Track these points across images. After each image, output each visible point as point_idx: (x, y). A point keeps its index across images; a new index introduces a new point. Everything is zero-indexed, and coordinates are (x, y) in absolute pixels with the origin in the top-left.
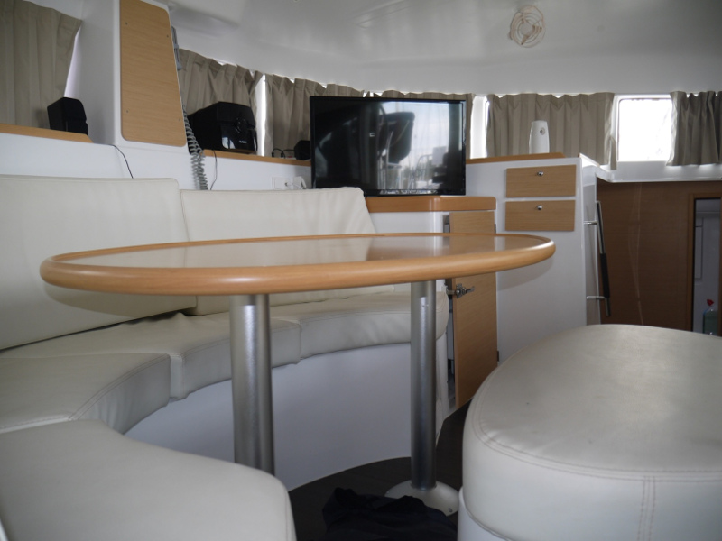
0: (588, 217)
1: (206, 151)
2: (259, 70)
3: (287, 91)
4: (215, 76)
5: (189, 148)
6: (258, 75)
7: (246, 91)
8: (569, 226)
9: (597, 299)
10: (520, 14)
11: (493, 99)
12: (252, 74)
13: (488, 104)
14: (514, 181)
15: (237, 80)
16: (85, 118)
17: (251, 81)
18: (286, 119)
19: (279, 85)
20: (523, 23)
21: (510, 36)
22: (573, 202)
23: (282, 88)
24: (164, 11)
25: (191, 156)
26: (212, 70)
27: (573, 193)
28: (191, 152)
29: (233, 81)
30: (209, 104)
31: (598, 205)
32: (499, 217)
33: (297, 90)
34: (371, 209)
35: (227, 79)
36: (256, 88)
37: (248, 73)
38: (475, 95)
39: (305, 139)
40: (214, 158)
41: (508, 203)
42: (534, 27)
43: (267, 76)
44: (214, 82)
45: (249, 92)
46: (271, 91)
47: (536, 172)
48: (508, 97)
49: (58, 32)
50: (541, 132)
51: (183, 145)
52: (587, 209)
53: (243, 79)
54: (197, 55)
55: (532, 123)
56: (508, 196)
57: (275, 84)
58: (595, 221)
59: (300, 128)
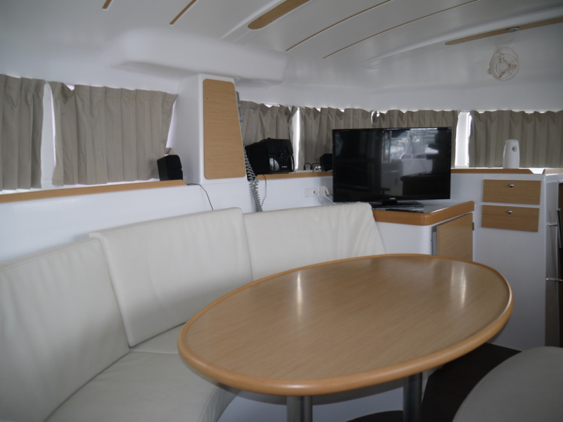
0: (550, 219)
1: (259, 176)
2: (295, 105)
3: (315, 118)
4: (264, 115)
5: (248, 177)
6: (294, 109)
7: (286, 121)
8: (534, 228)
9: (555, 281)
10: (498, 55)
11: (475, 114)
12: (290, 109)
13: (470, 118)
14: (490, 190)
15: (279, 115)
16: (181, 167)
17: (289, 114)
18: (314, 137)
19: (309, 114)
20: (500, 62)
21: (490, 71)
22: (538, 210)
23: (312, 115)
24: (231, 83)
25: (249, 183)
26: (262, 110)
27: (537, 201)
28: (249, 180)
29: (277, 117)
30: (260, 139)
31: (558, 212)
32: (476, 216)
33: (322, 116)
34: (377, 219)
35: (272, 116)
36: (293, 118)
37: (287, 109)
38: (460, 111)
39: (328, 153)
40: (264, 182)
41: (484, 206)
42: (509, 65)
43: (301, 109)
44: (263, 119)
45: (288, 122)
46: (303, 119)
47: (508, 184)
48: (487, 113)
49: (163, 105)
50: (513, 149)
51: (244, 176)
52: (549, 213)
53: (284, 114)
54: (252, 102)
55: (506, 141)
56: (484, 200)
57: (306, 113)
58: (556, 223)
59: (324, 143)
